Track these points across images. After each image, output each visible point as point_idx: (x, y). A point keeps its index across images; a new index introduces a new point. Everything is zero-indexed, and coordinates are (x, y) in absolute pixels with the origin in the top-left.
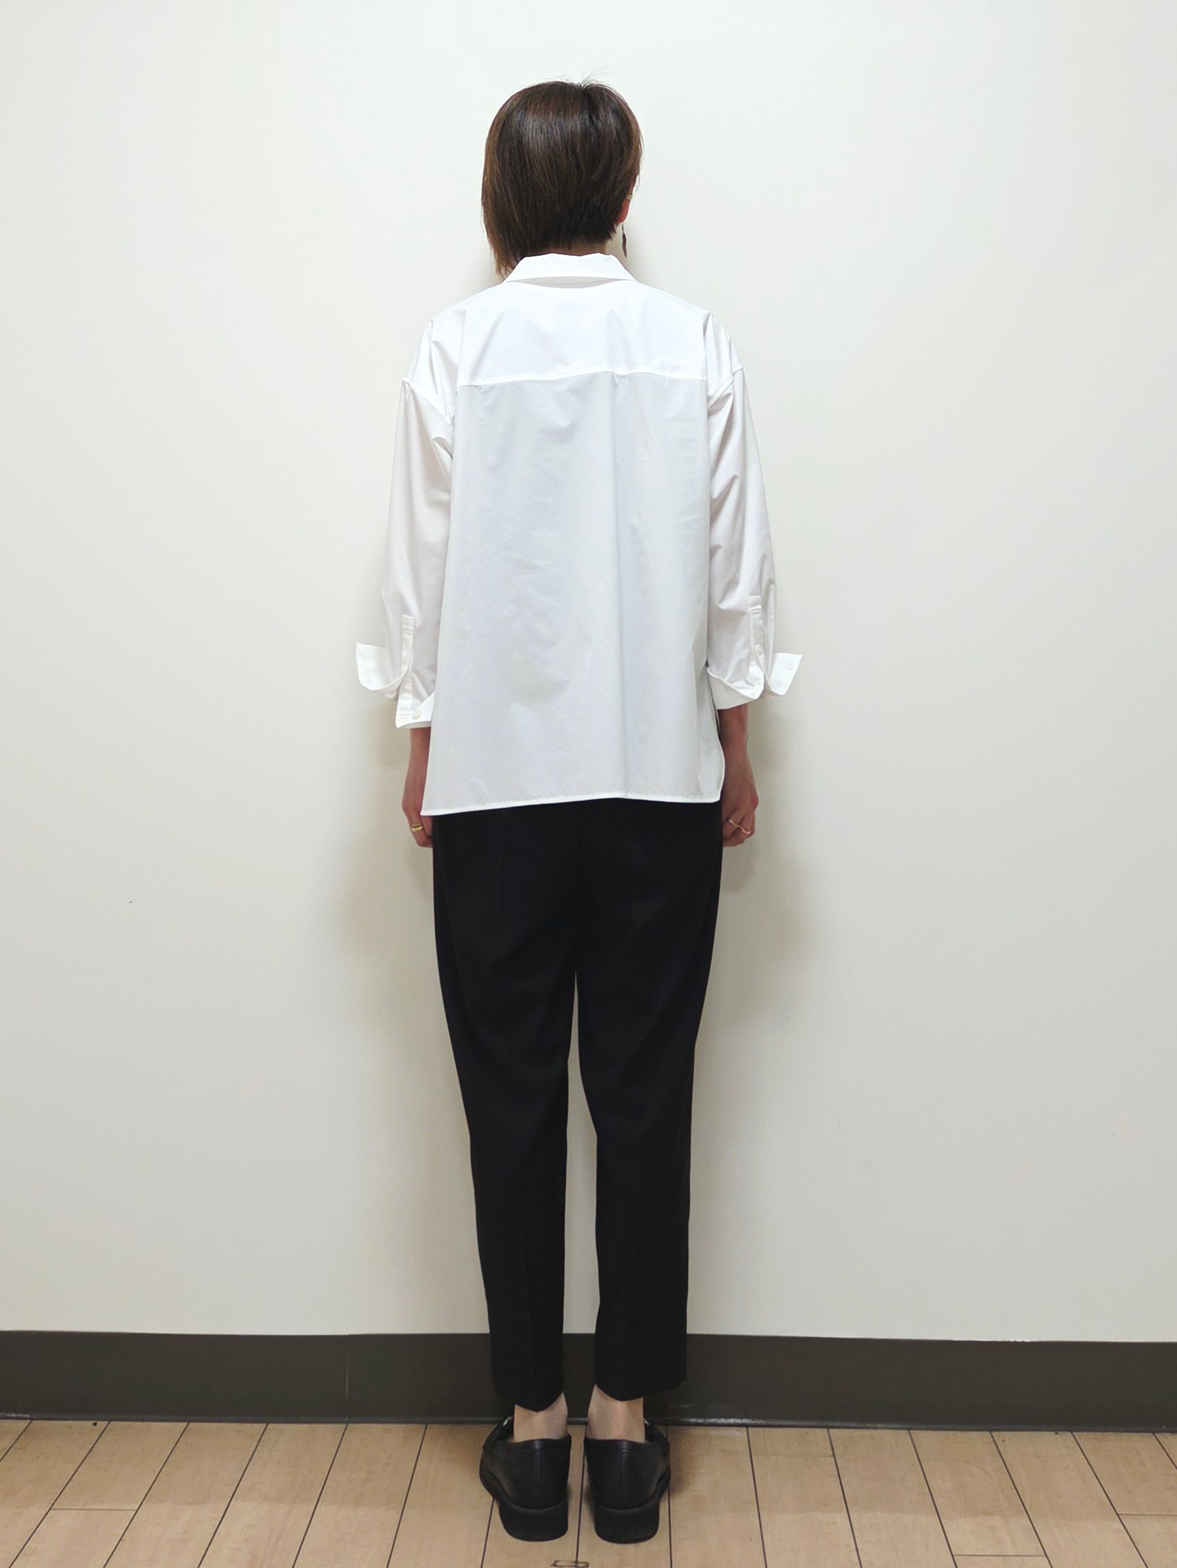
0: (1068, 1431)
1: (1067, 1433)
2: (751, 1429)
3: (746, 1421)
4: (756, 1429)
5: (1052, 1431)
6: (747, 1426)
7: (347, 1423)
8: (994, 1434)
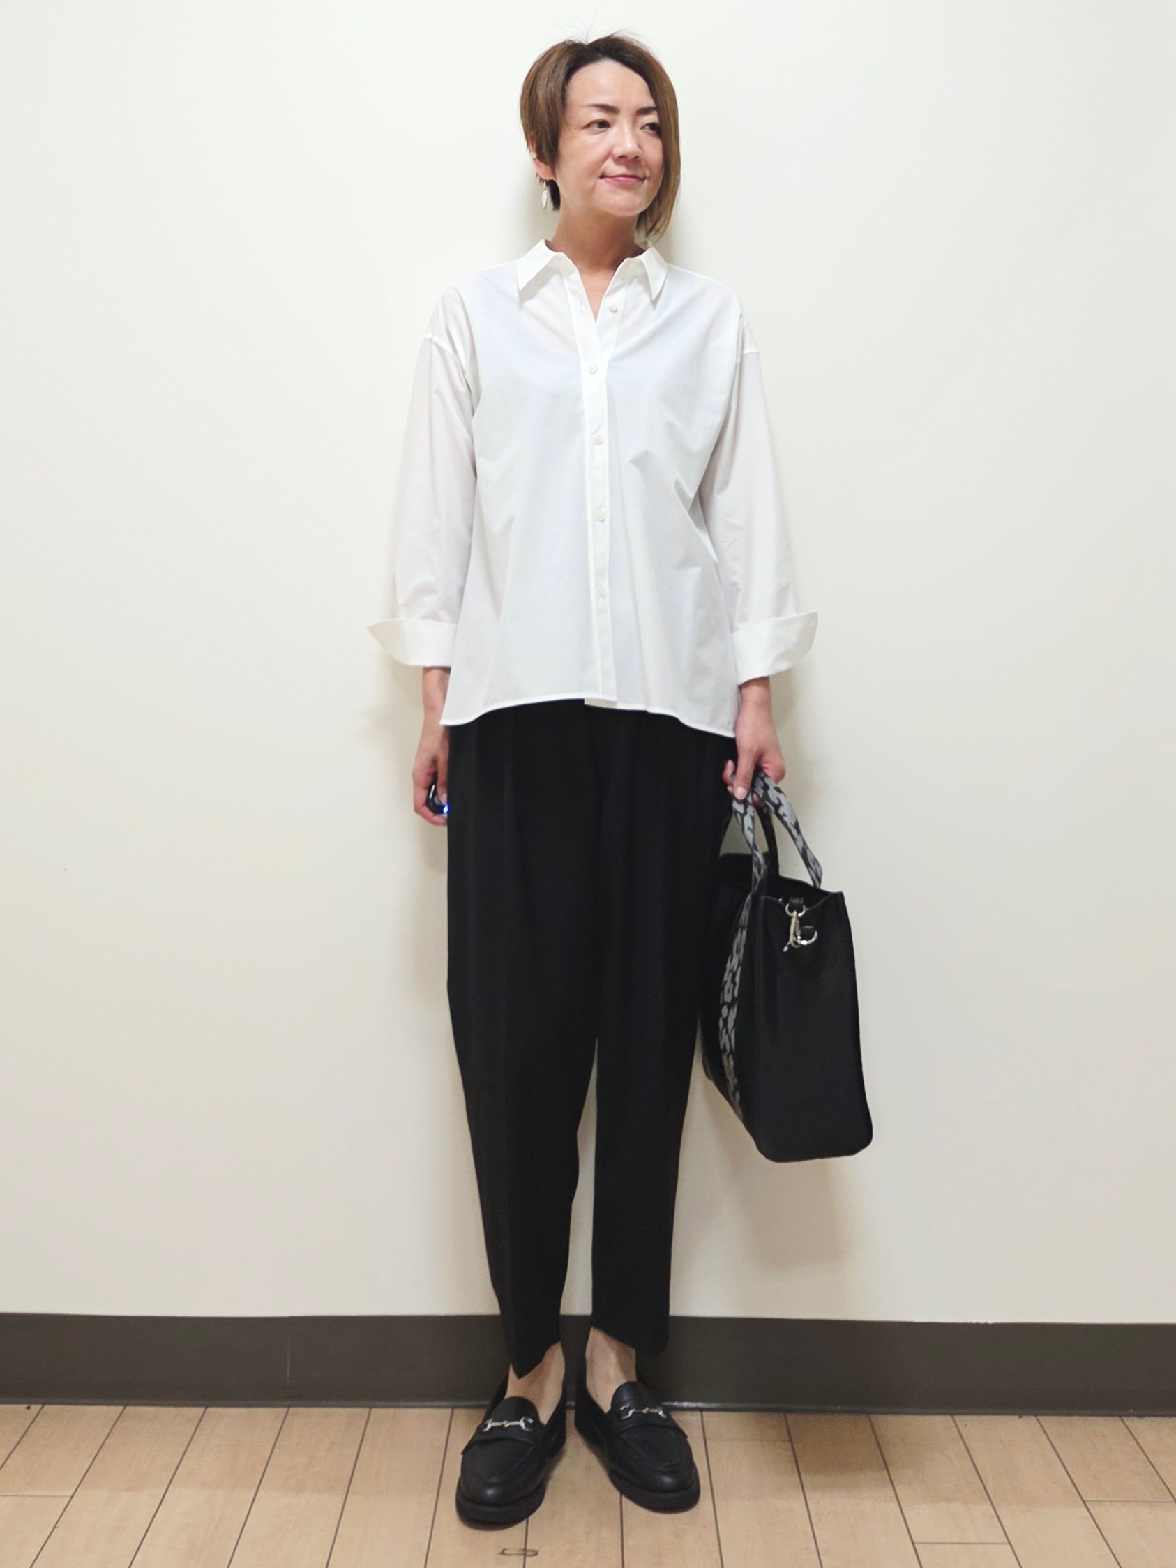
0: (1031, 1415)
1: (1031, 1417)
2: (705, 1414)
3: (700, 1405)
4: (711, 1414)
5: (1014, 1414)
6: (701, 1410)
7: (289, 1407)
8: (956, 1417)
